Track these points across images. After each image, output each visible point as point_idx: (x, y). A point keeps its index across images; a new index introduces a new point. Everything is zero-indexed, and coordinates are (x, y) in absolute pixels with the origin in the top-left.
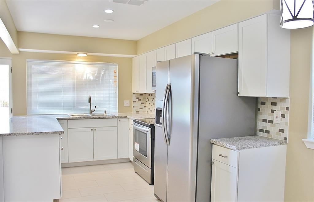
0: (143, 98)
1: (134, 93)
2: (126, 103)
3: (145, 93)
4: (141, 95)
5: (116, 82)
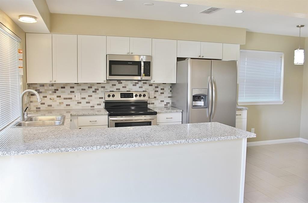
2: (26, 99)
4: (29, 86)
5: (22, 67)
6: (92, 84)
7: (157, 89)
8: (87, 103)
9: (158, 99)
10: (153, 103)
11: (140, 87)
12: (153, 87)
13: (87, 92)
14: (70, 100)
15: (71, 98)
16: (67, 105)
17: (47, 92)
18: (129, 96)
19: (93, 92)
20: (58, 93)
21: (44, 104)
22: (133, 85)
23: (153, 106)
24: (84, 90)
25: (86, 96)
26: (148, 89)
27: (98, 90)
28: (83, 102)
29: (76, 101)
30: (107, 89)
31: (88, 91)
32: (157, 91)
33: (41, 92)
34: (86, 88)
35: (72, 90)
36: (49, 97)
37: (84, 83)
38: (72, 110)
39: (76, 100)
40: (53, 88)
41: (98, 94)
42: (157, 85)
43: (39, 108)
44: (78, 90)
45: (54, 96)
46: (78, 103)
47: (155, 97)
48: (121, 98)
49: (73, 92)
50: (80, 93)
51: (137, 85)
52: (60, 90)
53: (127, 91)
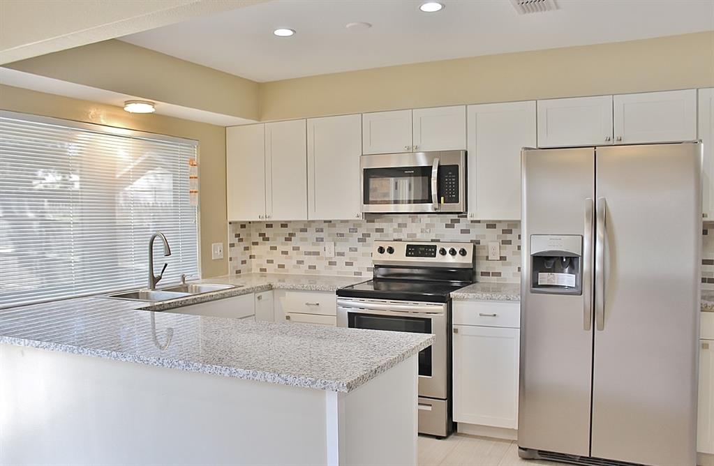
0: (247, 235)
1: (230, 223)
2: (217, 251)
3: (250, 223)
4: (243, 226)
5: (195, 192)
6: (355, 223)
7: (509, 237)
8: (347, 264)
9: (510, 264)
10: (499, 274)
11: (463, 231)
12: (498, 231)
13: (347, 241)
14: (315, 256)
15: (318, 253)
16: (310, 267)
17: (278, 238)
18: (428, 252)
19: (359, 240)
20: (295, 241)
21: (272, 262)
22: (447, 226)
23: (498, 280)
24: (342, 235)
25: (346, 250)
26: (484, 237)
27: (370, 237)
28: (341, 261)
29: (326, 259)
30: (387, 235)
31: (350, 238)
32: (509, 242)
33: (268, 239)
34: (346, 231)
35: (321, 235)
36: (280, 248)
37: (342, 221)
38: (319, 278)
39: (327, 256)
40: (287, 231)
41: (369, 245)
42: (508, 225)
43: (265, 270)
44: (329, 235)
45: (288, 247)
46: (331, 263)
47: (503, 258)
48: (407, 256)
49: (322, 240)
50: (333, 243)
51: (455, 224)
52: (299, 235)
53: (432, 241)
